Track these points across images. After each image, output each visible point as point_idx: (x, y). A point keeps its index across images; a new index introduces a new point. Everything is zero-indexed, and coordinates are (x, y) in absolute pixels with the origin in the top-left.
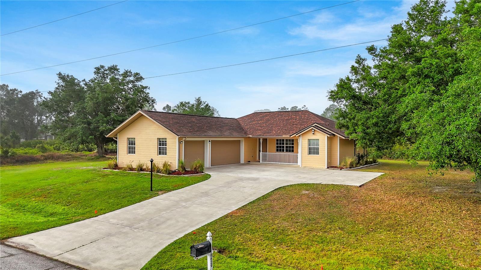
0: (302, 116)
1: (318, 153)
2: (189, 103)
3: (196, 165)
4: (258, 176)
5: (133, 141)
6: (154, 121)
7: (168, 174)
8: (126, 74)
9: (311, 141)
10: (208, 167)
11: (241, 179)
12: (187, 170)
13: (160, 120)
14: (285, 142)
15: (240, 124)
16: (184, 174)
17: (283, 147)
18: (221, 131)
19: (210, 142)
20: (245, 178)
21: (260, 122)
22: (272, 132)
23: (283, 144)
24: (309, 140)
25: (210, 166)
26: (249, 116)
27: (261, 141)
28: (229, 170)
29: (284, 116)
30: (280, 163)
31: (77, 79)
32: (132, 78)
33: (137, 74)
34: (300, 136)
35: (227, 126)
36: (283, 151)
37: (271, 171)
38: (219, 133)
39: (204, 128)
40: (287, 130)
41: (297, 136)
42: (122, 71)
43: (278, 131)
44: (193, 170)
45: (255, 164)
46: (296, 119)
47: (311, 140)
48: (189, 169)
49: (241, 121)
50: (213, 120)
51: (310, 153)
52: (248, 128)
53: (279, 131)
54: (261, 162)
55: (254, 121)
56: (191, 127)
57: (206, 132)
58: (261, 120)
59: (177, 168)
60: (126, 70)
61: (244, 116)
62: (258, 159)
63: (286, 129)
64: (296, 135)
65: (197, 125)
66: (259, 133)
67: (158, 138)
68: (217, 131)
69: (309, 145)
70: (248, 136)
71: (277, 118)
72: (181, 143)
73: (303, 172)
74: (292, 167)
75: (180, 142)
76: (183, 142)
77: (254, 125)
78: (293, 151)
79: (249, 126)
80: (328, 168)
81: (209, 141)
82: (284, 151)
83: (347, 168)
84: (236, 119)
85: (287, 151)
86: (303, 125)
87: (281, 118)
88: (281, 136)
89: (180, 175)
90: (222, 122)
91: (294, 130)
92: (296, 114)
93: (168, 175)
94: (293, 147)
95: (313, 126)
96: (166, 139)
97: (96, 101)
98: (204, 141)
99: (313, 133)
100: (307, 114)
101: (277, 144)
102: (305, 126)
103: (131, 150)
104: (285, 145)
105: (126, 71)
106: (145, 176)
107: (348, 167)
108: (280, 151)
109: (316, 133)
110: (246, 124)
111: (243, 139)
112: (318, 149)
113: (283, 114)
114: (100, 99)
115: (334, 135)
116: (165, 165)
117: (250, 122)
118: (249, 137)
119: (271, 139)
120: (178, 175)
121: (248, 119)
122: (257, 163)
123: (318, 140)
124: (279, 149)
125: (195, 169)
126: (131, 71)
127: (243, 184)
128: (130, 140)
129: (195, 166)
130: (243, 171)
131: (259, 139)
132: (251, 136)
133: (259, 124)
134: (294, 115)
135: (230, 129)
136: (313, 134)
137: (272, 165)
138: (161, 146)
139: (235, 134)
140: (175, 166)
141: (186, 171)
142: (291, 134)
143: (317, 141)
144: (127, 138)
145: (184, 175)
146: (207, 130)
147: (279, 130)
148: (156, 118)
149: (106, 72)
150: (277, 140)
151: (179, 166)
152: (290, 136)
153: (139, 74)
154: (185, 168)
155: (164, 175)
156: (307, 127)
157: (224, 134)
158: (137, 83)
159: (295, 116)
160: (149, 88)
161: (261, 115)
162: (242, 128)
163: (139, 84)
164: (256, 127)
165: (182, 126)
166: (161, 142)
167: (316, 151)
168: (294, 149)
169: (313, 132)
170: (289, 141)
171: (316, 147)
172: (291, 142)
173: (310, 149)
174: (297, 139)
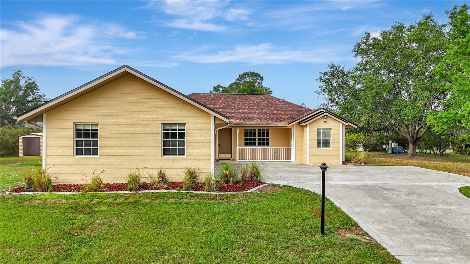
1: (329, 146)
6: (168, 90)
9: (320, 130)
14: (257, 133)
17: (255, 139)
23: (254, 135)
29: (245, 100)
34: (307, 124)
36: (254, 144)
51: (319, 146)
54: (238, 160)
67: (162, 124)
69: (318, 135)
78: (268, 144)
80: (342, 163)
94: (268, 139)
95: (327, 112)
100: (273, 99)
101: (246, 135)
104: (257, 137)
108: (250, 144)
109: (329, 120)
113: (240, 97)
123: (330, 129)
136: (325, 122)
138: (170, 140)
143: (328, 131)
144: (74, 123)
150: (246, 131)
159: (260, 101)
166: (170, 131)
167: (326, 143)
168: (270, 142)
169: (326, 119)
170: (263, 131)
171: (326, 138)
172: (265, 133)
173: (319, 140)
174: (291, 128)
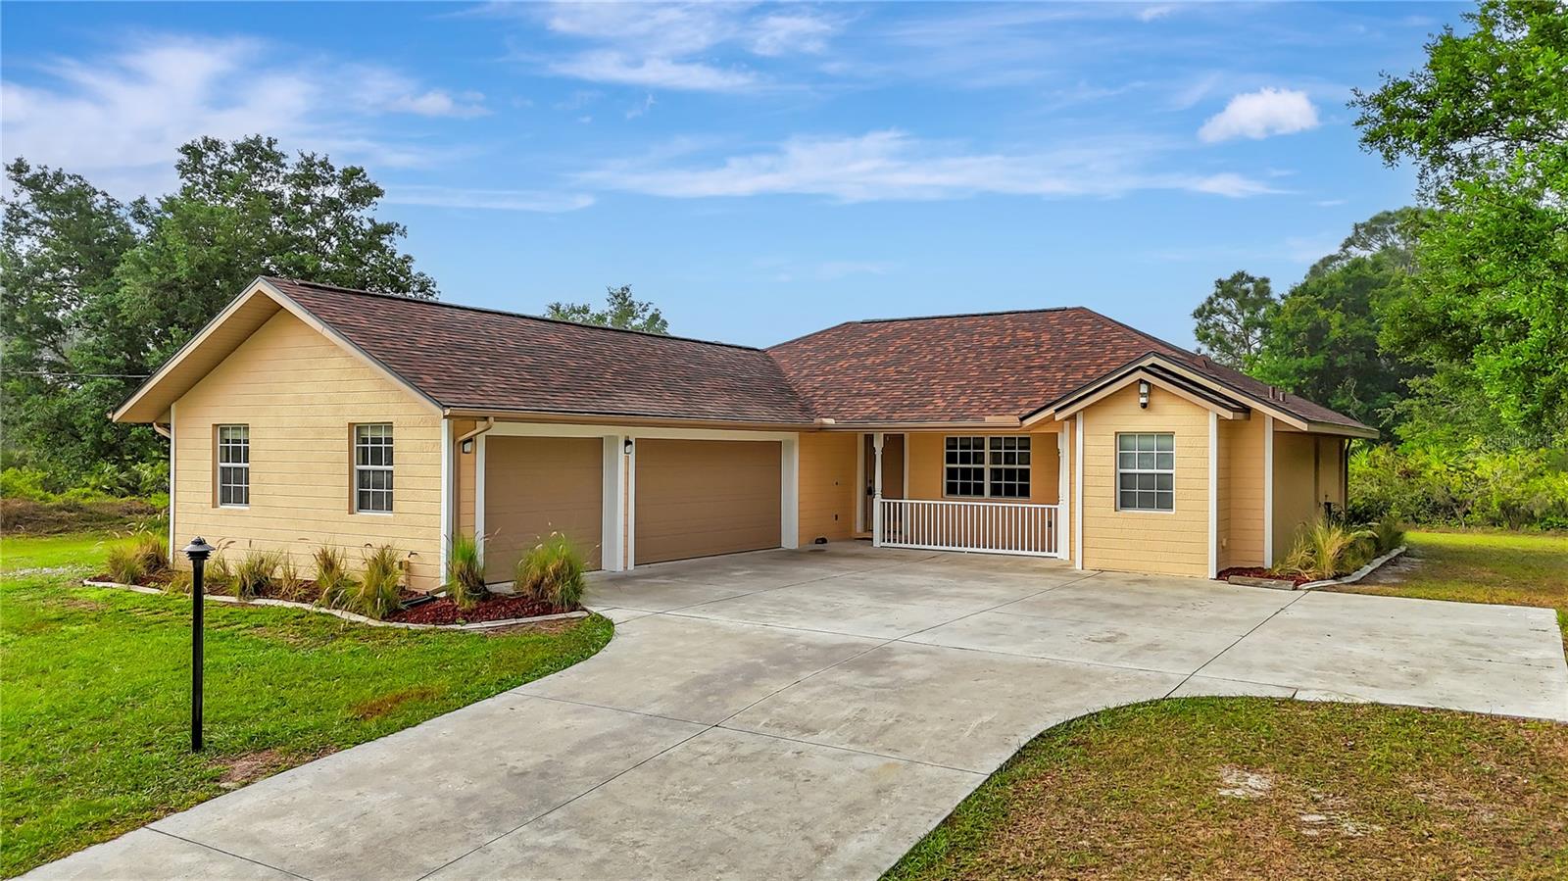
0: (1067, 330)
1: (1166, 502)
2: (586, 310)
3: (543, 569)
4: (882, 636)
5: (239, 441)
6: (328, 333)
7: (383, 618)
8: (310, 174)
9: (1129, 441)
10: (620, 568)
11: (787, 660)
12: (493, 588)
13: (353, 329)
14: (987, 451)
15: (777, 370)
16: (470, 616)
17: (979, 474)
18: (688, 394)
19: (631, 449)
20: (808, 645)
21: (872, 359)
22: (931, 403)
23: (979, 459)
24: (1122, 437)
25: (631, 567)
26: (821, 339)
27: (878, 445)
28: (722, 590)
29: (981, 335)
30: (969, 549)
31: (105, 194)
32: (333, 191)
33: (352, 174)
34: (1073, 418)
35: (716, 375)
36: (979, 491)
37: (943, 596)
38: (678, 404)
39: (601, 376)
40: (1003, 393)
41: (1058, 417)
42: (291, 165)
43: (957, 398)
44: (528, 593)
45: (850, 551)
46: (1038, 346)
47: (1132, 435)
48: (507, 588)
49: (783, 357)
50: (655, 349)
51: (1125, 501)
52: (817, 388)
53: (963, 400)
54: (877, 542)
55: (843, 356)
56: (529, 369)
57: (608, 395)
58: (876, 352)
59: (443, 583)
60: (308, 155)
61: (800, 336)
62: (859, 528)
63: (995, 390)
64: (1057, 411)
65: (564, 365)
66: (869, 407)
67: (351, 425)
68: (667, 395)
69: (1123, 460)
70: (817, 421)
71: (949, 344)
72: (468, 447)
73: (1117, 606)
74: (1035, 570)
75: (460, 445)
76: (481, 441)
77: (847, 375)
78: (1025, 492)
79: (821, 378)
80: (1222, 575)
81: (628, 443)
82: (982, 494)
83: (1323, 579)
84: (764, 351)
85: (996, 491)
86: (1077, 369)
87: (965, 342)
88: (975, 419)
89: (446, 623)
90: (696, 357)
91: (1034, 393)
92: (1034, 322)
93: (383, 624)
94: (1025, 475)
95: (1143, 369)
96: (389, 426)
97: (161, 277)
98: (602, 438)
99: (1143, 400)
100: (1085, 324)
101: (951, 458)
102: (1090, 372)
103: (232, 485)
104: (987, 466)
105: (307, 159)
106: (256, 626)
107: (1329, 571)
108: (965, 490)
109: (1158, 400)
110: (805, 372)
111: (795, 436)
112: (1166, 481)
113: (976, 326)
114: (183, 270)
115: (1247, 410)
116: (382, 565)
117: (824, 362)
118: (823, 429)
119: (924, 437)
120: (434, 622)
121: (817, 350)
122: (861, 548)
123: (1171, 435)
124: (963, 483)
125: (536, 586)
126: (331, 162)
127: (796, 696)
128: (230, 435)
129: (536, 573)
130: (795, 593)
131: (869, 439)
132: (830, 421)
133: (865, 368)
134: (1024, 329)
135: (730, 390)
136: (1144, 406)
137: (933, 558)
138: (370, 467)
139: (758, 412)
140: (434, 572)
141: (487, 597)
142: (1027, 411)
143: (1164, 442)
144: (215, 426)
145: (473, 621)
146: (614, 389)
147: (963, 393)
148: (339, 320)
149: (228, 167)
150: (952, 443)
151: (450, 571)
152: (1022, 420)
153: (362, 170)
154: (482, 583)
155: (362, 619)
156: (1099, 380)
157: (702, 412)
158: (355, 213)
159: (1030, 334)
160: (403, 233)
161: (875, 331)
162: (788, 386)
163: (363, 216)
164: (854, 381)
165: (483, 365)
166: (369, 445)
167: (1156, 491)
168: (1033, 484)
169: (1143, 395)
170: (1007, 445)
171: (1156, 471)
172: (1017, 451)
173: (1125, 480)
174: (1057, 434)
